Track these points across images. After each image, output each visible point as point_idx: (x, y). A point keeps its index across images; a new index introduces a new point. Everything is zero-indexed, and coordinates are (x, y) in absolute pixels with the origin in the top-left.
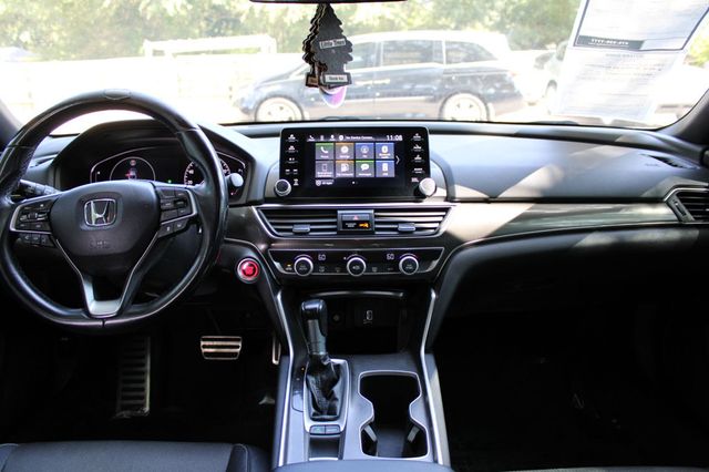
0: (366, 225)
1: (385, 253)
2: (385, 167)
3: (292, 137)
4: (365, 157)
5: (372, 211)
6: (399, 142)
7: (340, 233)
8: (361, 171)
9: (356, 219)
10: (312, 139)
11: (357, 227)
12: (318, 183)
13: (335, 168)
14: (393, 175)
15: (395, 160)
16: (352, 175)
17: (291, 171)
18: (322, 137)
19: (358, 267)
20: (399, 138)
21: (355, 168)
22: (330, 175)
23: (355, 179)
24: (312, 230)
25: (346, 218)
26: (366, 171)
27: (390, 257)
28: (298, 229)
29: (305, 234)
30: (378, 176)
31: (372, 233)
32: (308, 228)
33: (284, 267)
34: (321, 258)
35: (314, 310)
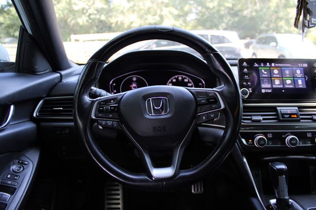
0: (295, 116)
1: (306, 133)
2: (300, 82)
3: (245, 64)
4: (288, 76)
5: (297, 108)
6: (305, 67)
7: (280, 121)
8: (286, 84)
9: (289, 112)
10: (256, 65)
11: (290, 117)
12: (263, 91)
13: (272, 82)
14: (305, 87)
15: (305, 78)
16: (282, 86)
17: (247, 83)
18: (262, 64)
19: (295, 142)
20: (306, 65)
21: (283, 82)
22: (269, 86)
23: (284, 89)
24: (264, 119)
25: (283, 111)
26: (289, 84)
27: (309, 135)
28: (254, 118)
29: (259, 121)
30: (297, 87)
31: (298, 121)
32: (261, 118)
33: (247, 141)
34: (270, 136)
35: (282, 169)
